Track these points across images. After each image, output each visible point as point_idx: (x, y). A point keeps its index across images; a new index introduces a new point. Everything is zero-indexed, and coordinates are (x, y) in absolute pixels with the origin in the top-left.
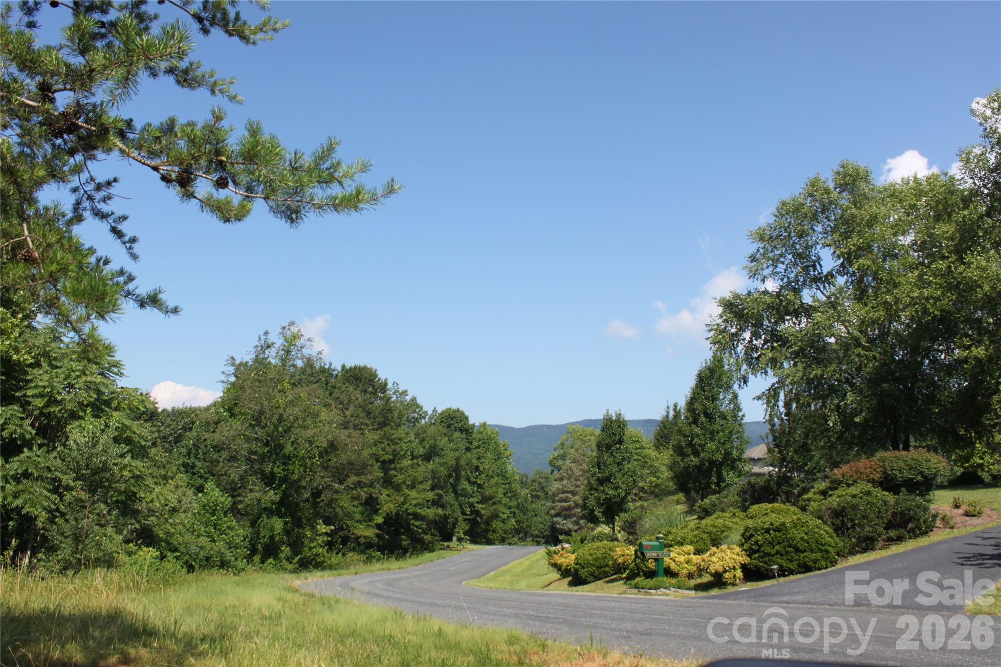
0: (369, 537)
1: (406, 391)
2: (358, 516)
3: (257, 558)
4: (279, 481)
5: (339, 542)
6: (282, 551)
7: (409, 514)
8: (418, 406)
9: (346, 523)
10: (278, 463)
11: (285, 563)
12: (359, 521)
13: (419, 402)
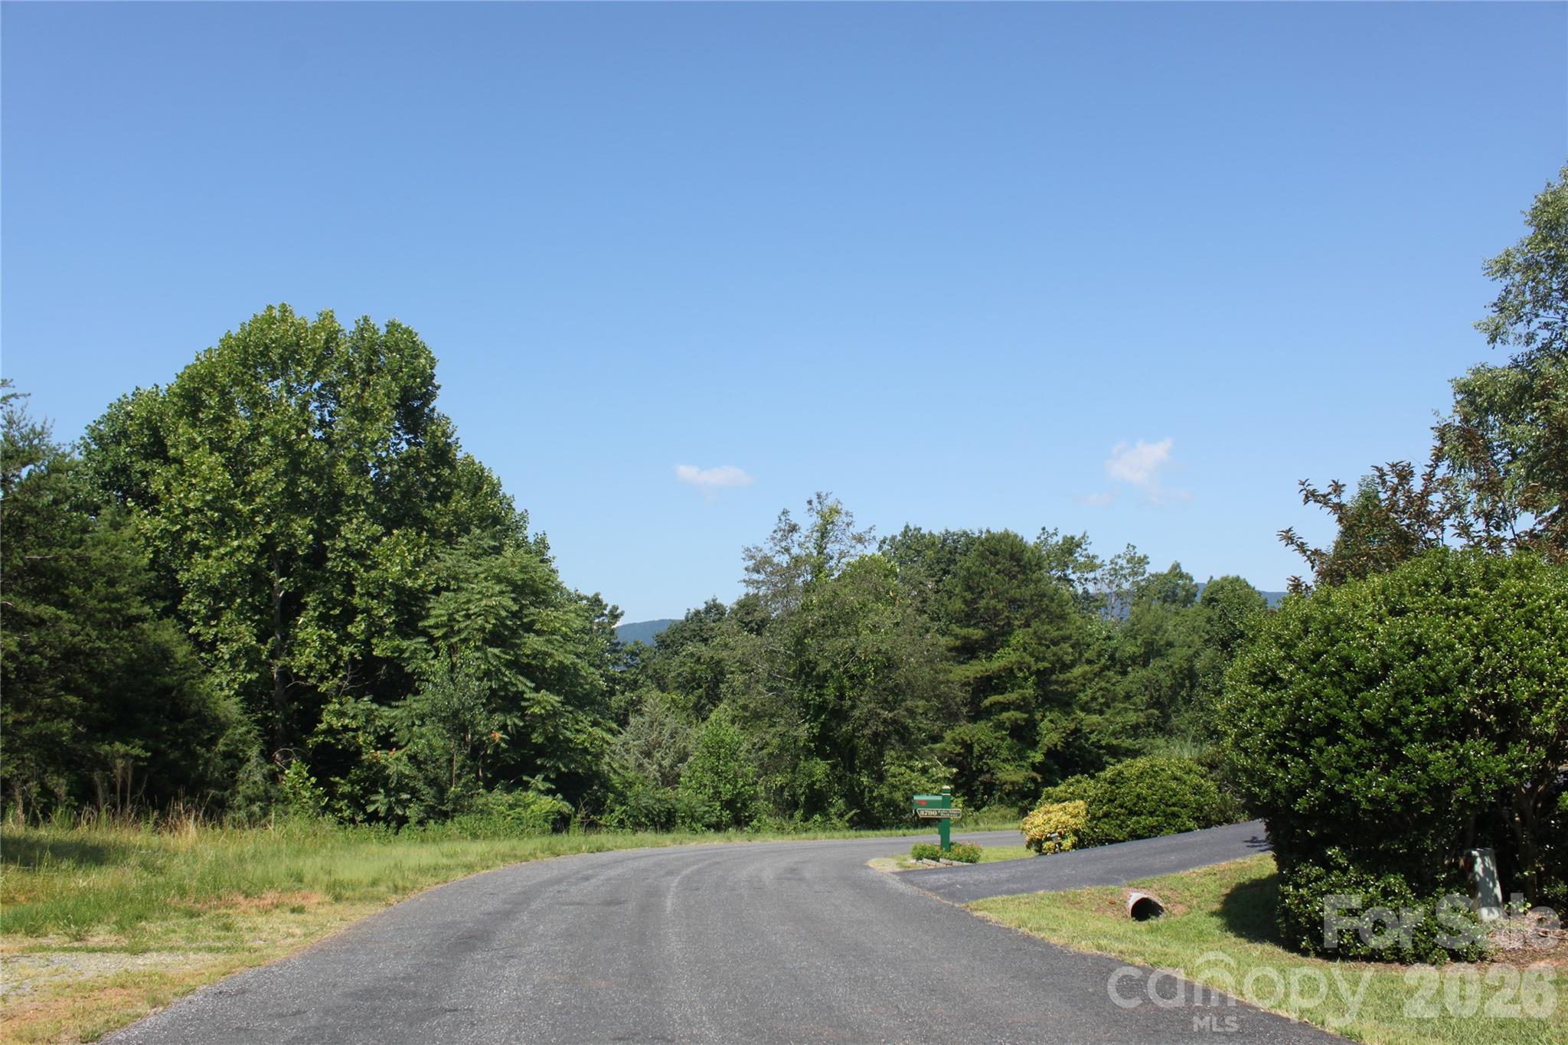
0: (1017, 783)
1: (1146, 557)
2: (1005, 754)
3: (798, 814)
4: (815, 711)
5: (981, 791)
6: (832, 805)
7: (1101, 747)
8: (1181, 576)
9: (987, 764)
10: (810, 686)
11: (835, 820)
12: (1005, 761)
13: (1184, 570)
